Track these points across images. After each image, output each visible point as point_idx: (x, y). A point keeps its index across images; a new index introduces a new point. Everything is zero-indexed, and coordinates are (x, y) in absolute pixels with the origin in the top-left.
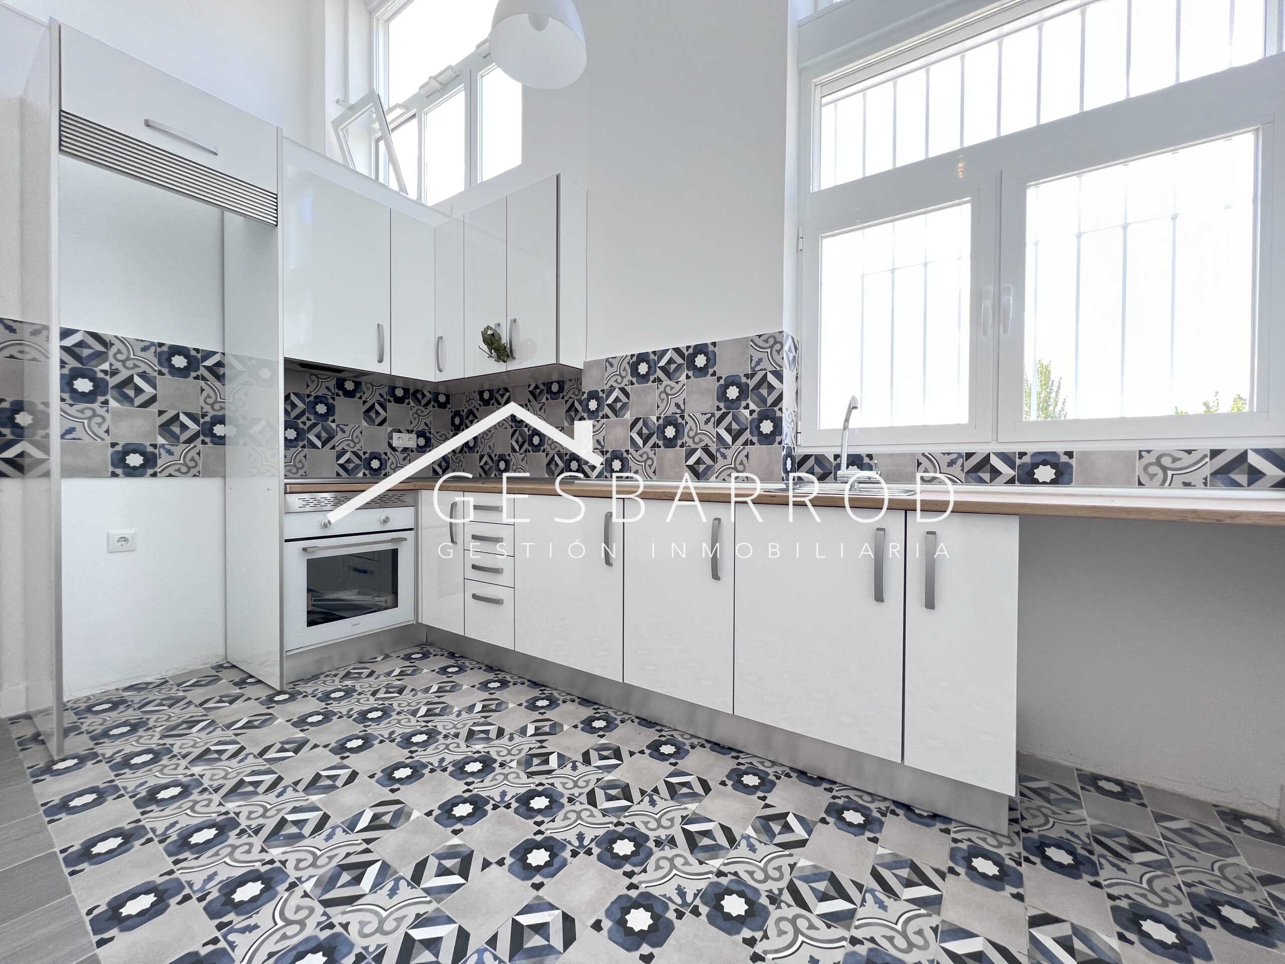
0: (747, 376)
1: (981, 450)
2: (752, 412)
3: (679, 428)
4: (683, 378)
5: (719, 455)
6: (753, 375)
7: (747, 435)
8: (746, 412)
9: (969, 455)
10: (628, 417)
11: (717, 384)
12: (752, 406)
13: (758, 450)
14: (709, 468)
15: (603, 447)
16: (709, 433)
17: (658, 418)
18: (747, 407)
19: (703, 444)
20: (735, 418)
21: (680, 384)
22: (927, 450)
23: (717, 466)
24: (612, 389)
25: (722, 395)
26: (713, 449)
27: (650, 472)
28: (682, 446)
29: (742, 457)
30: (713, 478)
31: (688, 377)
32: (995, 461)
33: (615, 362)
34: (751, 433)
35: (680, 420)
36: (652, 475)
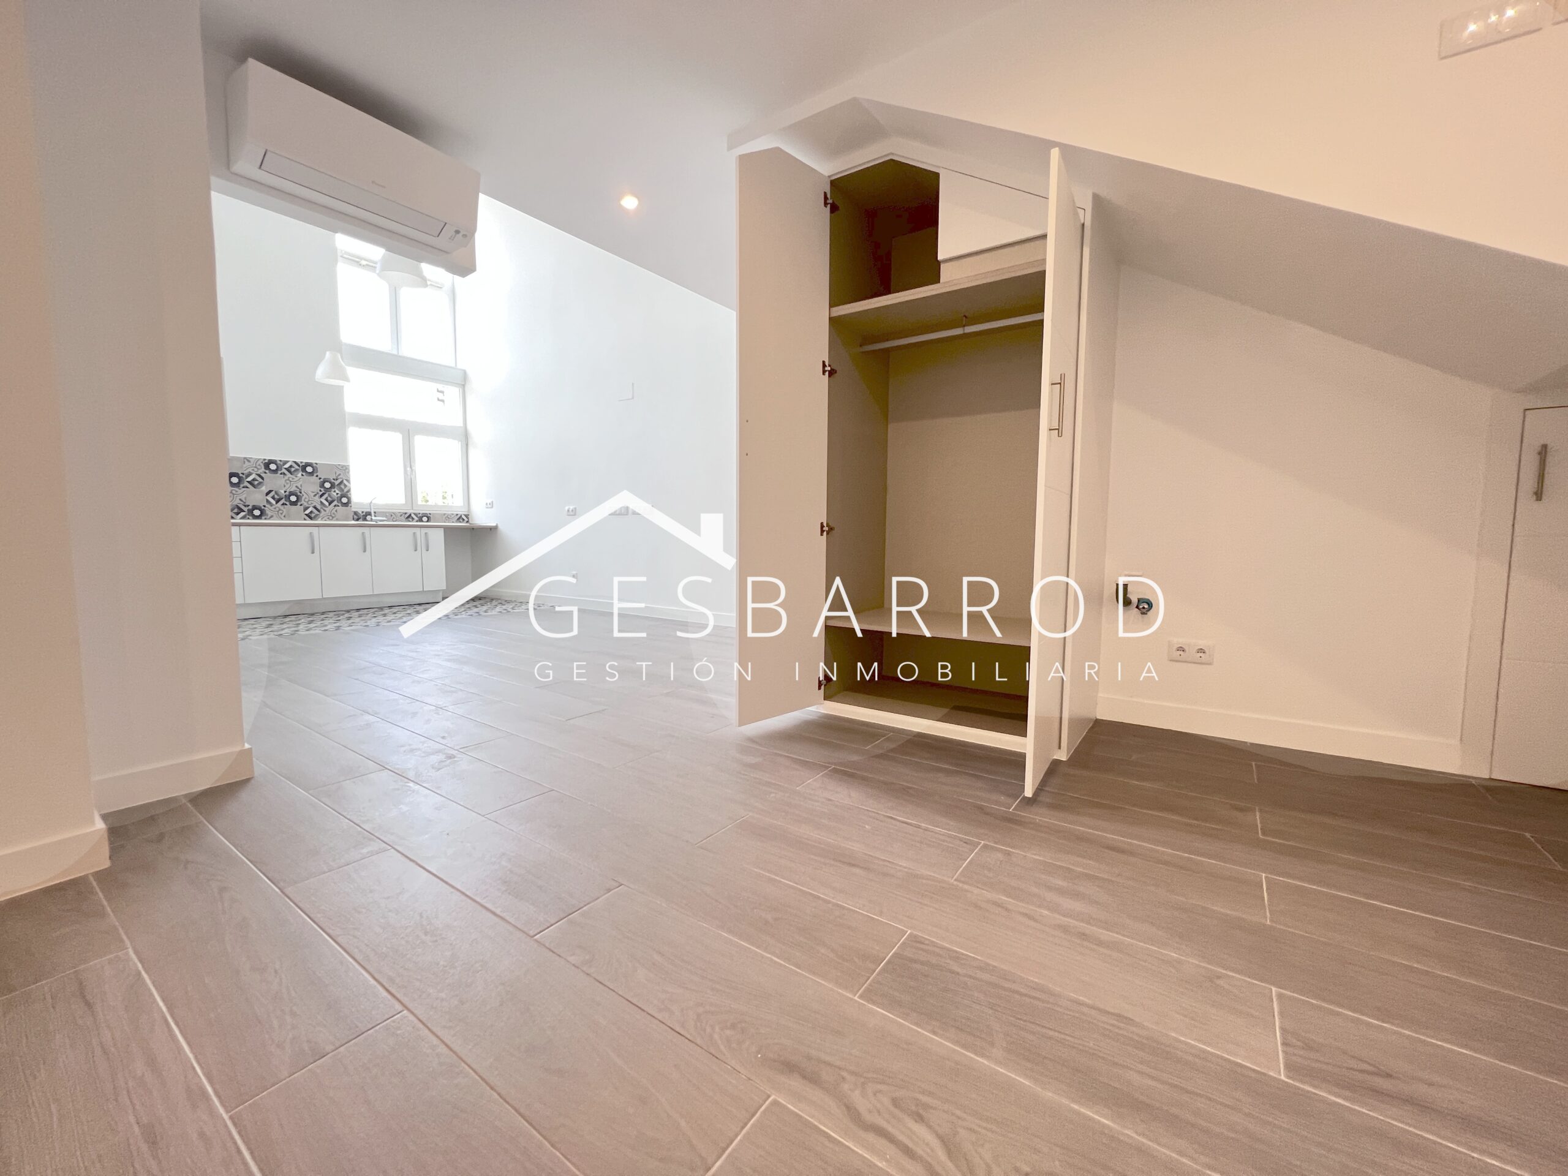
0: (334, 479)
1: (409, 512)
2: (337, 494)
3: (298, 498)
4: (300, 475)
5: (322, 510)
6: (337, 480)
7: (335, 503)
8: (335, 494)
9: (406, 513)
10: (264, 489)
11: (319, 481)
12: (337, 492)
13: (340, 509)
14: (317, 515)
15: (245, 503)
16: (316, 501)
17: (285, 492)
18: (335, 491)
19: (313, 505)
20: (329, 495)
21: (297, 479)
22: (394, 511)
23: (321, 515)
24: (249, 474)
25: (322, 485)
26: (319, 507)
27: (282, 516)
28: (301, 505)
29: (334, 511)
30: (320, 519)
31: (302, 475)
32: (413, 515)
33: (252, 460)
34: (338, 502)
35: (299, 494)
36: (283, 518)
